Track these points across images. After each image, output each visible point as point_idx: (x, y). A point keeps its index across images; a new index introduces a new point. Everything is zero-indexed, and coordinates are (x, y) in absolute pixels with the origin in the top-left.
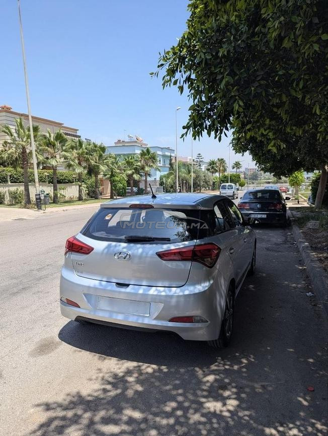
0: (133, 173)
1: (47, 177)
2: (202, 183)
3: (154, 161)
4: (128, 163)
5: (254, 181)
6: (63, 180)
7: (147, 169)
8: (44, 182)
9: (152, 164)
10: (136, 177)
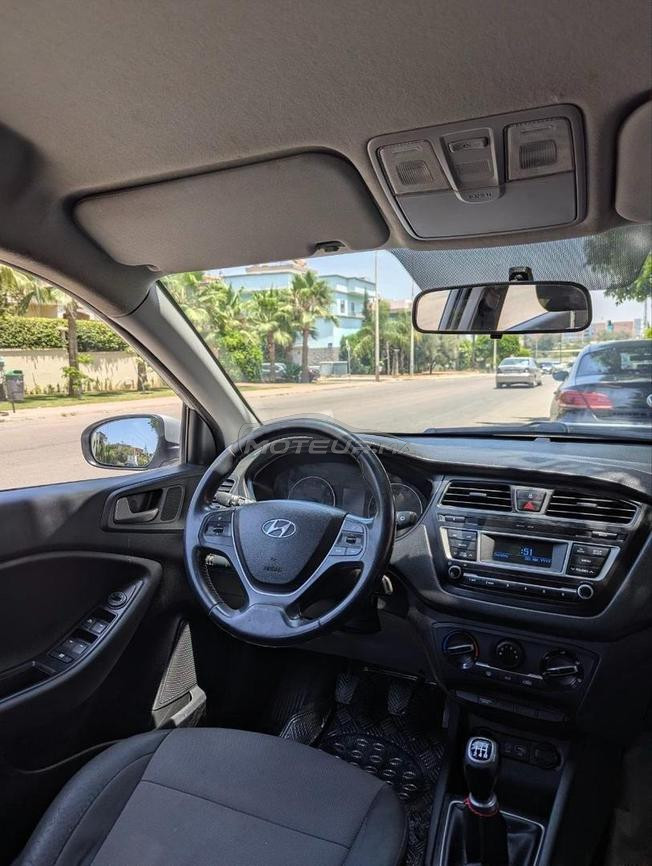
0: (274, 330)
1: (64, 337)
2: (435, 354)
3: (323, 300)
4: (263, 304)
5: (546, 352)
6: (104, 343)
7: (306, 318)
8: (55, 346)
9: (317, 308)
10: (281, 337)
